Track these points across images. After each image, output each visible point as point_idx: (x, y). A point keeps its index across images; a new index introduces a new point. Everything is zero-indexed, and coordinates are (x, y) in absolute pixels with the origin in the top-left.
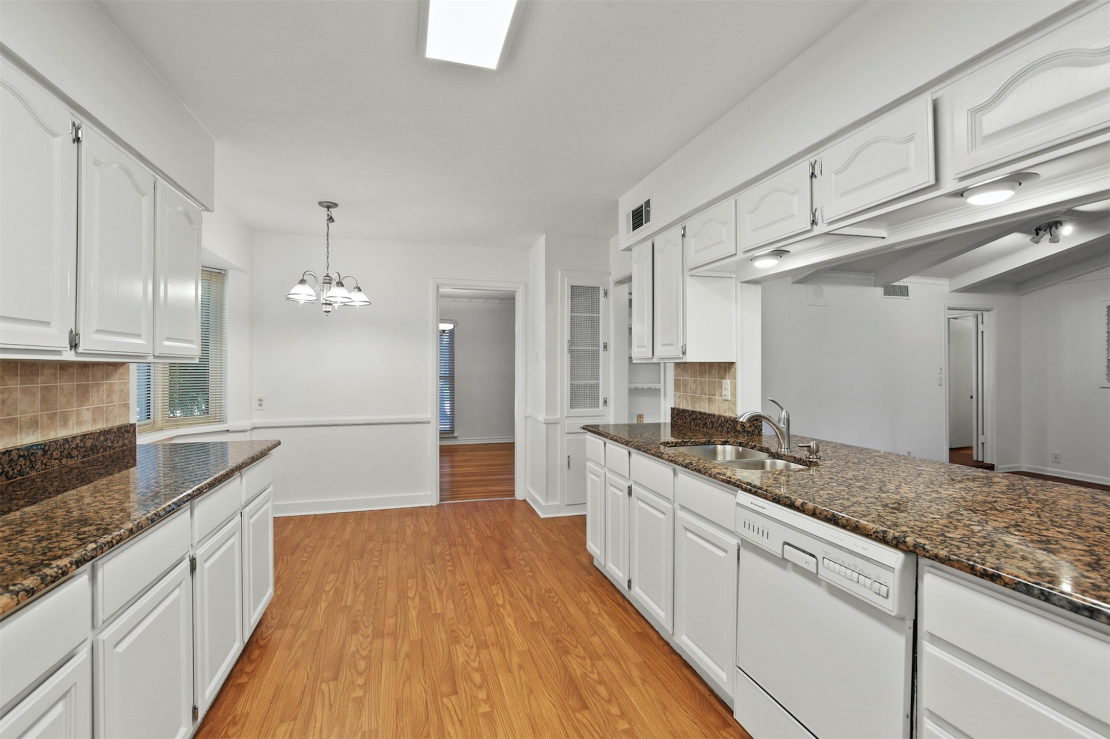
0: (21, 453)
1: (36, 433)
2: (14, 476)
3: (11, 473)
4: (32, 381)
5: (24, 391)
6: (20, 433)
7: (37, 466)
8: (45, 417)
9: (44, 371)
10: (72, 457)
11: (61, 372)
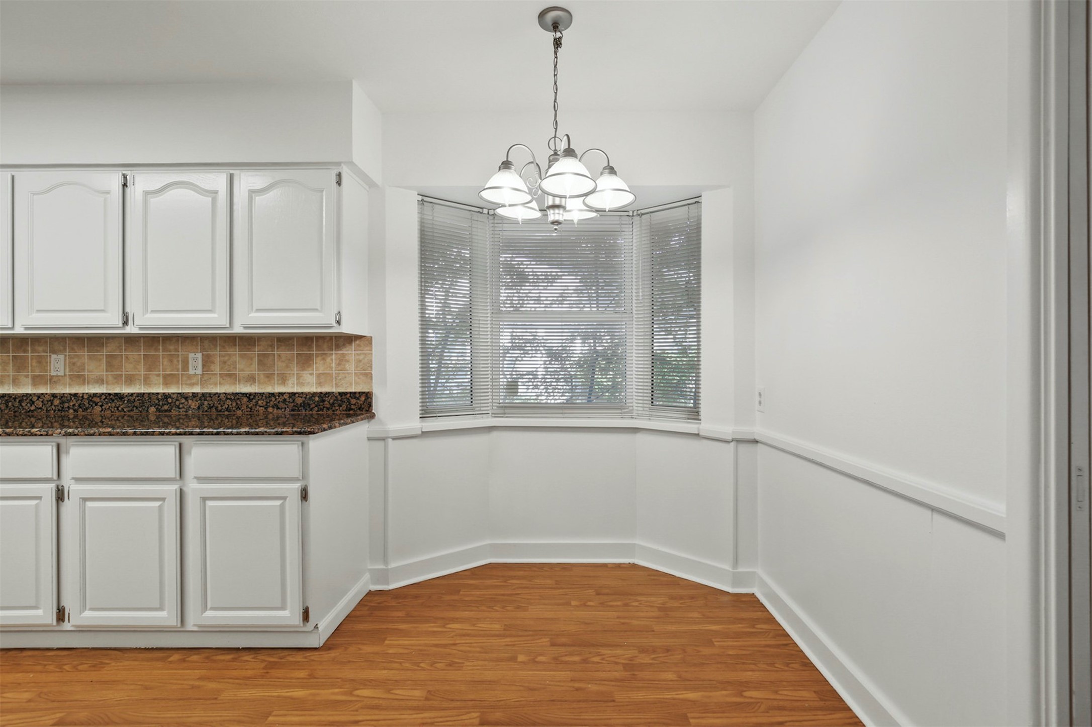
0: (229, 397)
1: (253, 386)
2: (222, 411)
3: (220, 408)
4: (249, 350)
5: (241, 356)
6: (239, 384)
7: (243, 408)
8: (262, 376)
9: (261, 343)
10: (278, 408)
11: (279, 343)
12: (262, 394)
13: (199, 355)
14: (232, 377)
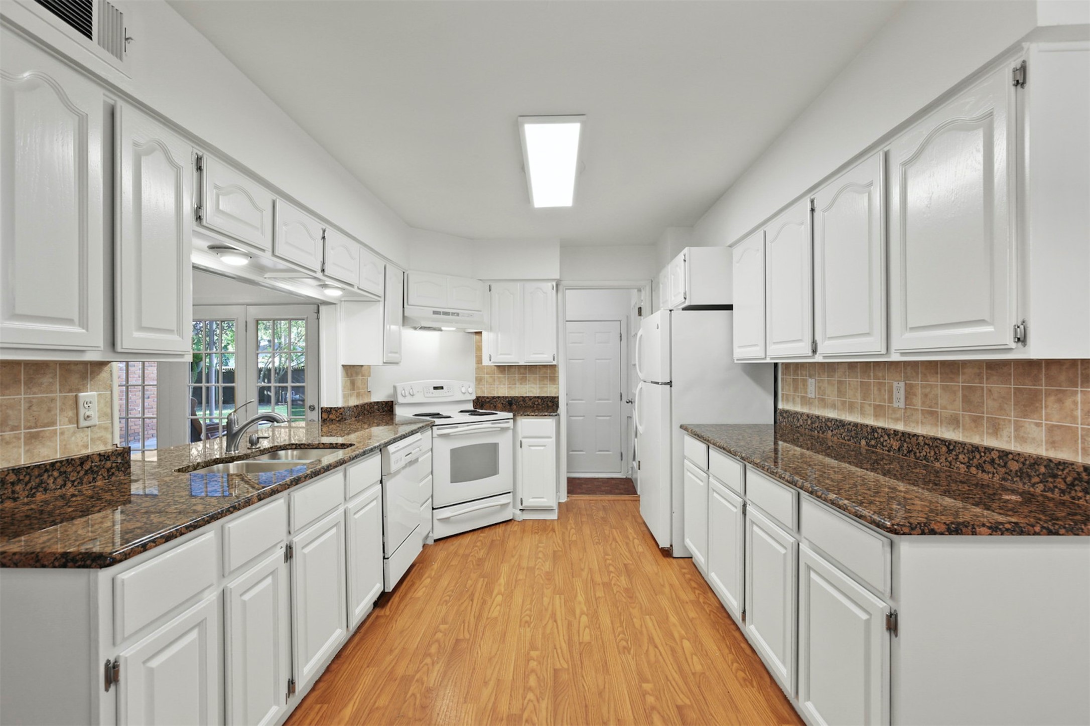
0: (927, 441)
1: (956, 431)
2: (921, 458)
3: (918, 454)
4: (952, 380)
5: (944, 388)
6: (941, 426)
7: (941, 460)
8: (967, 418)
9: (966, 370)
10: (983, 471)
11: (989, 371)
12: (963, 445)
13: (902, 384)
14: (932, 415)
